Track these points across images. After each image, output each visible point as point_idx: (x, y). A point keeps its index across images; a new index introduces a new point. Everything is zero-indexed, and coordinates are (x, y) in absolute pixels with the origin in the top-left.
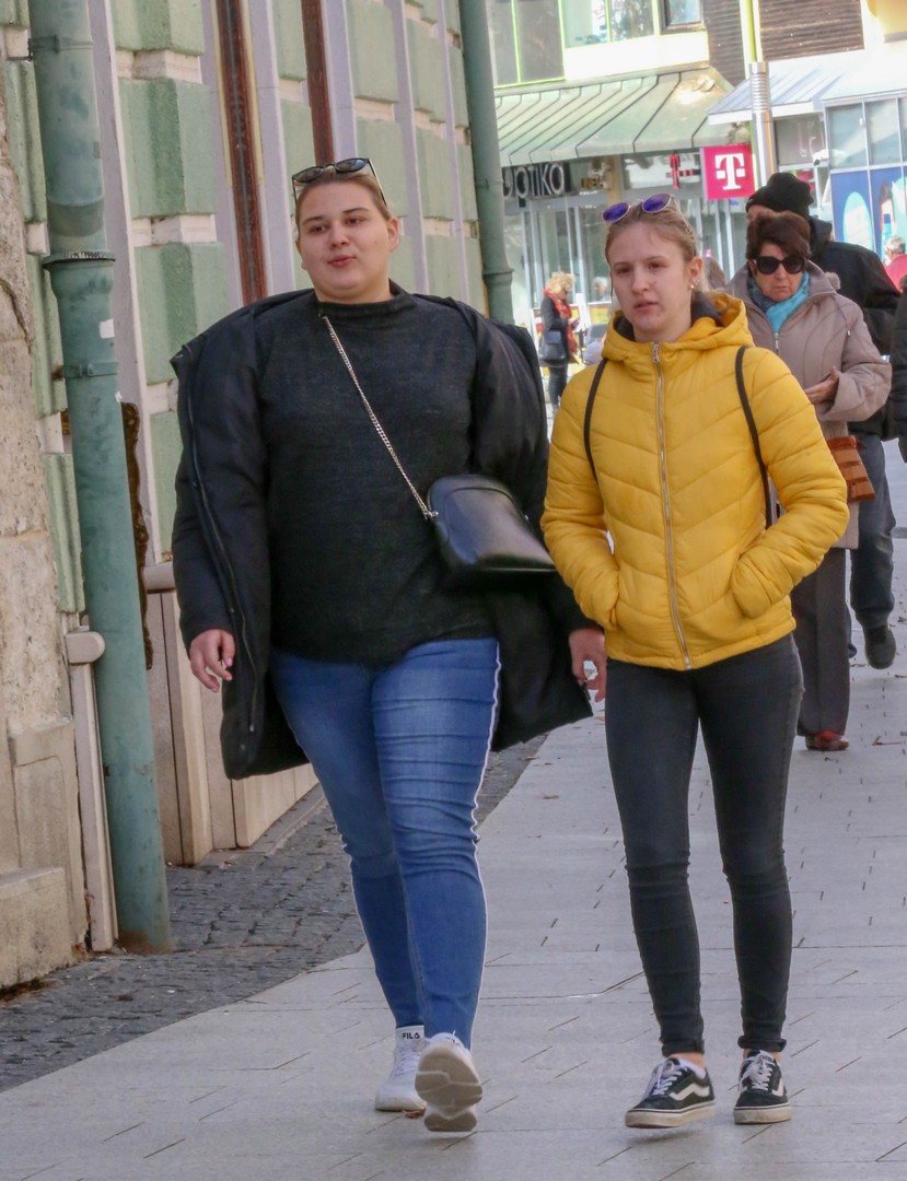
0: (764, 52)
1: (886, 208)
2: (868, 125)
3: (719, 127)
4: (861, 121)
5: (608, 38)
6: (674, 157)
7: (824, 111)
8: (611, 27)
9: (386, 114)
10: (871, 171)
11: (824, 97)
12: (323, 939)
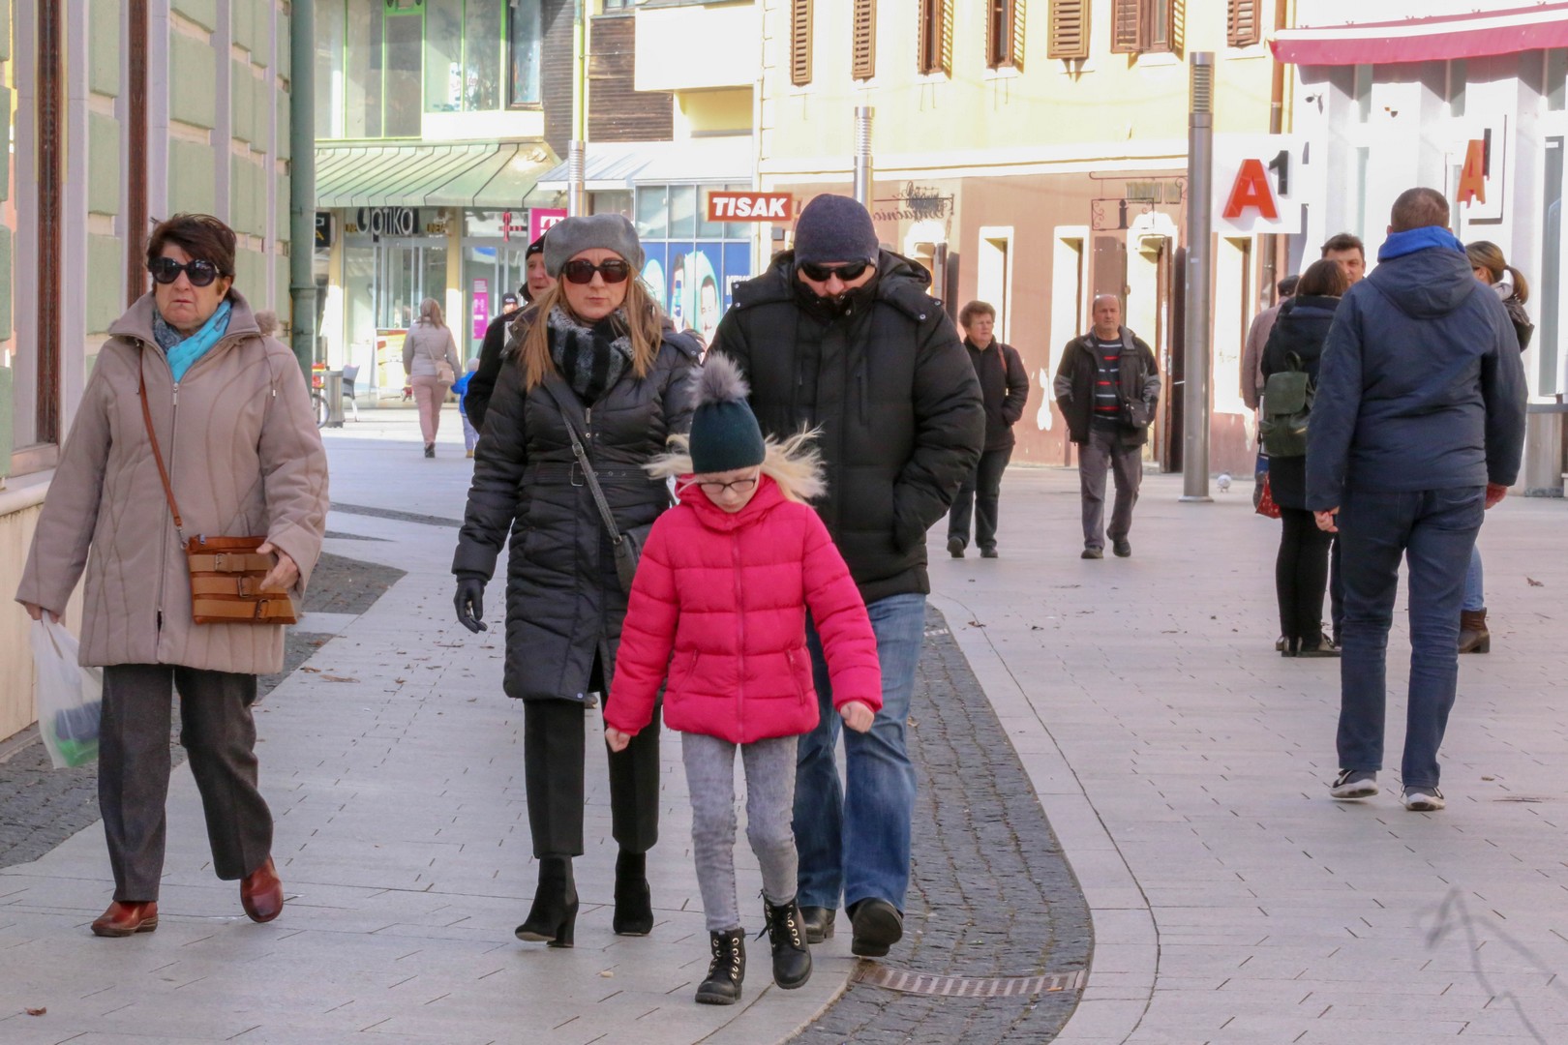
0: (590, 134)
1: (679, 275)
2: (670, 204)
3: (546, 193)
4: (665, 201)
5: (461, 108)
6: (507, 213)
7: (634, 188)
8: (465, 99)
9: (203, 139)
10: (669, 243)
11: (635, 177)
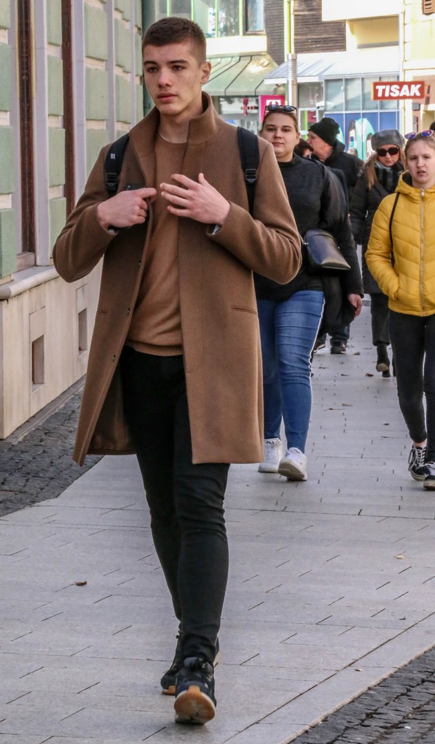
0: (295, 49)
1: (352, 133)
2: (346, 90)
3: (270, 86)
4: (342, 88)
5: (216, 35)
6: (245, 98)
7: (323, 81)
8: (218, 30)
9: (101, 66)
10: (346, 114)
11: (324, 74)
12: (39, 490)
